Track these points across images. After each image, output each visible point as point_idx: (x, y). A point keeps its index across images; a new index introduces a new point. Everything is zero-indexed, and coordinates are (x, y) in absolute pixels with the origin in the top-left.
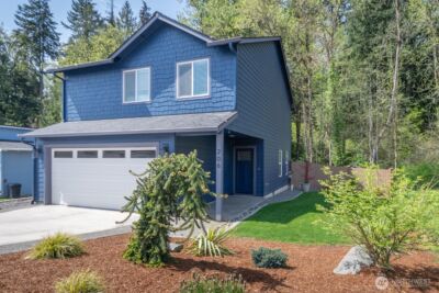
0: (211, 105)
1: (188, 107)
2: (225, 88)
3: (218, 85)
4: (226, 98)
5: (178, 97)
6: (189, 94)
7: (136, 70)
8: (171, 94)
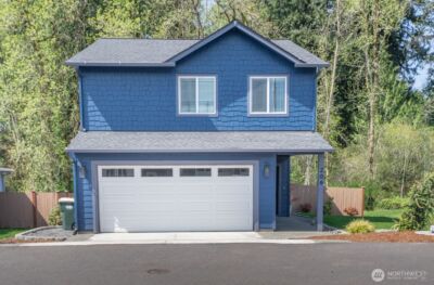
0: (288, 123)
1: (263, 124)
2: (304, 108)
3: (297, 104)
4: (303, 118)
5: (251, 113)
6: (265, 110)
7: (197, 78)
8: (243, 109)
